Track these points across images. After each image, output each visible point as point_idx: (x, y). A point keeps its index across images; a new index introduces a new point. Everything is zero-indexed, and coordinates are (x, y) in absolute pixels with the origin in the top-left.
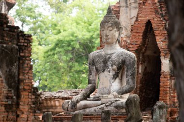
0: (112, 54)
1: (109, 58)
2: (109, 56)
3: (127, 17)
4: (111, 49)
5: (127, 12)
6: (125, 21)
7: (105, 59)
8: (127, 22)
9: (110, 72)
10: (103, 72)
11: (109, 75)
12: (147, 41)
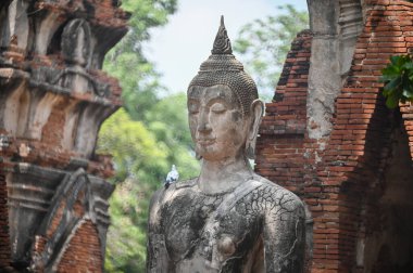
0: (223, 194)
1: (213, 208)
2: (211, 201)
3: (334, 69)
4: (220, 179)
5: (332, 55)
6: (325, 86)
7: (200, 211)
8: (332, 89)
9: (210, 259)
10: (189, 256)
11: (208, 268)
12: (385, 155)
